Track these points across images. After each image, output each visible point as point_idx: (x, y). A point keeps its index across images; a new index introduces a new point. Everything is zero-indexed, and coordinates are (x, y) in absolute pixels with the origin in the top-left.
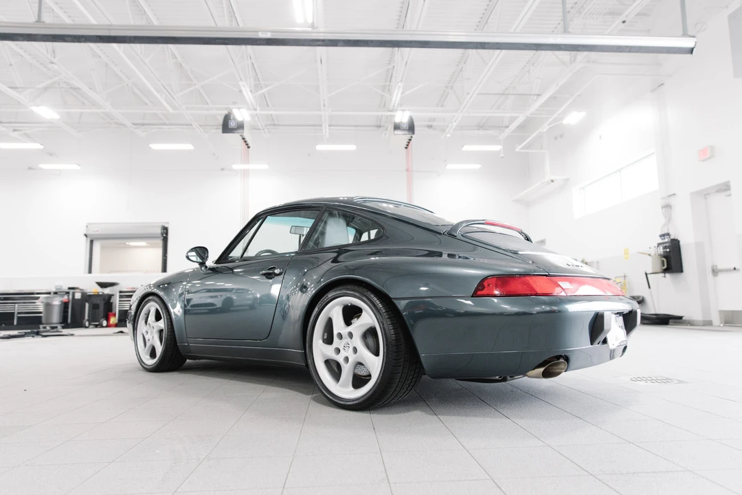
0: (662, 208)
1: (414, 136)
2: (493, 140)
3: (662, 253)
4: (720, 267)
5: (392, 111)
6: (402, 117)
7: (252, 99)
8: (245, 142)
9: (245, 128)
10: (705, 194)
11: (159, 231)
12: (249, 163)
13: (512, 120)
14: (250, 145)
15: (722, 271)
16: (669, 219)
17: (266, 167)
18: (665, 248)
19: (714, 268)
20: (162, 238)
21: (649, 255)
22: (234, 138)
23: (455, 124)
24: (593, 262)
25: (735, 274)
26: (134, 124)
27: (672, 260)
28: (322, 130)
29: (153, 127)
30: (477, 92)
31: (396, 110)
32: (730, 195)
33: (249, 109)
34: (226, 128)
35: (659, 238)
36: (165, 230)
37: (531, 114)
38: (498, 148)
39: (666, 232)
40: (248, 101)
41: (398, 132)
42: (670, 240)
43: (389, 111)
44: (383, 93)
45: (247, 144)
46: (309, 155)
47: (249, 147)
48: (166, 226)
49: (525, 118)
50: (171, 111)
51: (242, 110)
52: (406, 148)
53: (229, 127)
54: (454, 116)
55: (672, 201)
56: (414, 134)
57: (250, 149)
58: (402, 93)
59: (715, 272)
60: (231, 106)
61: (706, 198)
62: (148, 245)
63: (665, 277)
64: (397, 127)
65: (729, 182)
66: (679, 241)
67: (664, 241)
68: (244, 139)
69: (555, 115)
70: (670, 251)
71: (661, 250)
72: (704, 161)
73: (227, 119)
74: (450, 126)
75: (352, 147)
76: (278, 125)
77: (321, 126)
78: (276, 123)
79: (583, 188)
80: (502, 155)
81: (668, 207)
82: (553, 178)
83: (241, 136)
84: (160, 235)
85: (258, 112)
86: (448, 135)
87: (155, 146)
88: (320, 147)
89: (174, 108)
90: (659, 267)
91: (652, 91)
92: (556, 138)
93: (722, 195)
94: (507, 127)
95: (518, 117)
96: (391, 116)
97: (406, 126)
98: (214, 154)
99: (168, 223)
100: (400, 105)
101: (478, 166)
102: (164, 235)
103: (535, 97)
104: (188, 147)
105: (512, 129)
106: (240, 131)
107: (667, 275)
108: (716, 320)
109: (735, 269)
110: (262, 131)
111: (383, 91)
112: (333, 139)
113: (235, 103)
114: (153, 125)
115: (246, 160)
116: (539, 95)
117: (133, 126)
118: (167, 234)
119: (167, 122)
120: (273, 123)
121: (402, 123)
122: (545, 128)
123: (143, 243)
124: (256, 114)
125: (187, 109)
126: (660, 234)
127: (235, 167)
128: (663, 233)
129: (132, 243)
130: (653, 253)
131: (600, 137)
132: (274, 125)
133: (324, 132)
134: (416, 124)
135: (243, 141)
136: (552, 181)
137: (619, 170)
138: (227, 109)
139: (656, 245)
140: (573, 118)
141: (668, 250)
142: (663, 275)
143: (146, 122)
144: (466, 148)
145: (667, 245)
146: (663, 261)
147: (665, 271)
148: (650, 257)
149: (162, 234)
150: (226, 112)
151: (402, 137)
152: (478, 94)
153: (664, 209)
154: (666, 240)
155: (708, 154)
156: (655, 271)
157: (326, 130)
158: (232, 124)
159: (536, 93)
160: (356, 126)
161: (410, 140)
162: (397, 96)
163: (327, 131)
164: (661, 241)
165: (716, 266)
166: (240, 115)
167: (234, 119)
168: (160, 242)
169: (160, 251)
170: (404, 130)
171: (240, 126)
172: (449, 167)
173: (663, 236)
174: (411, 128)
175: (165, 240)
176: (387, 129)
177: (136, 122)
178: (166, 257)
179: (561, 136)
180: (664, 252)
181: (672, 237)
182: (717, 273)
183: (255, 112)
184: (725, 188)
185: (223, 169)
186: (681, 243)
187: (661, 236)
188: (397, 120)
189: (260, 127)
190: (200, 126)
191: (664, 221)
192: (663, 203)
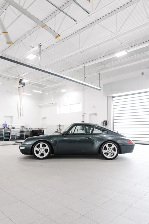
10: (91, 115)
16: (84, 118)
32: (97, 116)
55: (85, 115)
72: (92, 108)
79: (60, 107)
81: (84, 116)
90: (81, 129)
93: (94, 115)
128: (83, 121)
136: (52, 103)
137: (71, 105)
140: (63, 91)
144: (34, 91)
184: (96, 114)
191: (82, 118)
192: (83, 115)
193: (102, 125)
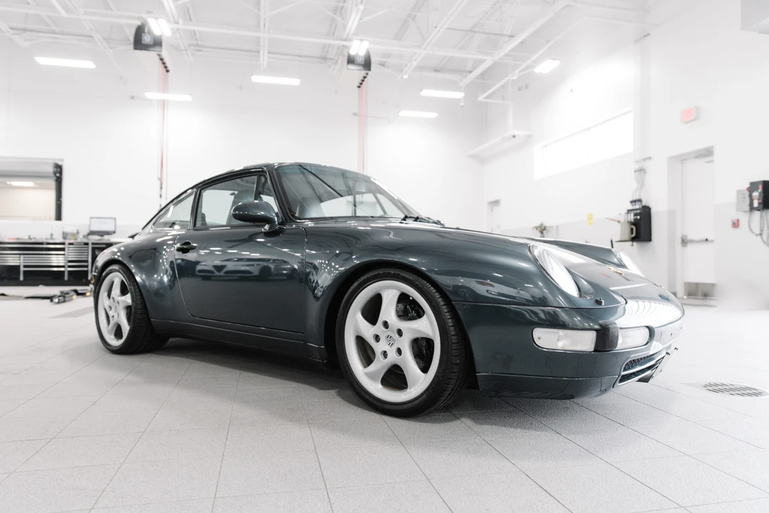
0: (635, 171)
1: (370, 73)
2: (453, 86)
3: (632, 221)
4: (689, 237)
5: (346, 40)
6: (359, 49)
7: (174, 10)
8: (164, 63)
9: (164, 44)
10: (682, 159)
11: (51, 169)
12: (168, 93)
13: (477, 63)
14: (169, 68)
15: (692, 241)
16: (642, 184)
17: (188, 98)
18: (636, 215)
19: (684, 238)
20: (55, 178)
21: (619, 222)
22: (149, 57)
23: (415, 63)
24: (552, 227)
25: (706, 245)
26: (12, 28)
27: (641, 228)
28: (259, 57)
29: (40, 34)
30: (445, 26)
31: (351, 40)
32: (712, 161)
33: (169, 21)
34: (139, 43)
35: (629, 203)
36: (59, 169)
37: (499, 59)
38: (459, 95)
39: (637, 198)
40: (168, 9)
41: (351, 67)
42: (641, 207)
43: (342, 40)
44: (335, 16)
45: (166, 67)
46: (240, 88)
47: (168, 71)
48: (60, 163)
49: (492, 62)
50: (63, 13)
51: (159, 20)
52: (359, 87)
53: (143, 42)
54: (415, 54)
55: (647, 165)
56: (370, 70)
57: (169, 73)
58: (361, 19)
59: (684, 242)
60: (145, 16)
61: (682, 164)
62: (37, 186)
63: (632, 245)
64: (351, 61)
65: (712, 147)
66: (650, 209)
67: (634, 207)
68: (162, 59)
69: (528, 62)
70: (640, 219)
71: (631, 217)
72: (687, 122)
73: (140, 31)
74: (409, 65)
75: (295, 82)
76: (203, 46)
77: (258, 52)
78: (200, 43)
79: (546, 146)
80: (462, 104)
81: (641, 171)
82: (515, 133)
83: (159, 55)
84: (52, 175)
85: (181, 26)
86: (406, 77)
87: (42, 60)
88: (256, 79)
89: (67, 10)
90: (627, 235)
91: (636, 42)
92: (520, 89)
93: (701, 162)
94: (471, 72)
95: (484, 61)
96: (343, 46)
97: (361, 60)
98: (121, 78)
99: (62, 160)
100: (356, 34)
101: (433, 115)
102: (58, 175)
103: (507, 39)
104: (89, 65)
105: (476, 75)
106: (157, 49)
107: (635, 243)
108: (681, 291)
109: (707, 240)
110: (184, 52)
111: (335, 14)
112: (271, 70)
113: (149, 12)
114: (38, 32)
115: (164, 88)
116: (511, 36)
117: (12, 32)
118: (61, 173)
119: (57, 29)
120: (195, 42)
121: (357, 55)
122: (514, 76)
123: (30, 183)
124: (178, 30)
125: (86, 13)
126: (631, 199)
127: (149, 95)
128: (634, 199)
129: (15, 183)
130: (622, 220)
131: (571, 90)
132: (198, 45)
133: (261, 59)
134: (373, 59)
135: (160, 62)
136: (514, 137)
137: (588, 129)
138: (139, 18)
139: (626, 212)
140: (546, 67)
141: (638, 217)
142: (630, 243)
143: (29, 26)
144: (426, 93)
145: (638, 211)
146: (632, 230)
147: (633, 239)
148: (619, 225)
149: (55, 174)
150: (139, 23)
151: (356, 73)
152: (447, 29)
153: (637, 173)
154: (637, 207)
155: (691, 116)
156: (623, 239)
157: (264, 58)
158: (147, 39)
159: (509, 34)
160: (300, 56)
161: (365, 77)
162: (353, 22)
163: (266, 60)
164: (630, 207)
165: (686, 236)
166: (158, 27)
167: (150, 32)
168: (52, 183)
169: (52, 195)
170: (359, 65)
171: (157, 43)
172: (403, 113)
173: (633, 202)
174: (367, 65)
175: (59, 181)
176: (336, 63)
177: (14, 25)
178: (60, 201)
179: (527, 87)
180: (635, 219)
181: (644, 204)
182: (686, 243)
183: (176, 26)
184: (707, 153)
185: (133, 98)
186: (653, 211)
187: (631, 202)
188: (353, 53)
189: (183, 48)
190: (104, 39)
191: (635, 185)
192: (637, 167)
193: (738, 210)
